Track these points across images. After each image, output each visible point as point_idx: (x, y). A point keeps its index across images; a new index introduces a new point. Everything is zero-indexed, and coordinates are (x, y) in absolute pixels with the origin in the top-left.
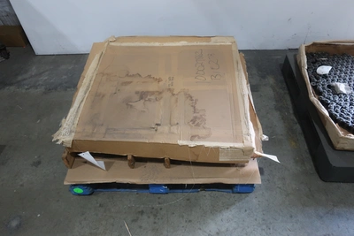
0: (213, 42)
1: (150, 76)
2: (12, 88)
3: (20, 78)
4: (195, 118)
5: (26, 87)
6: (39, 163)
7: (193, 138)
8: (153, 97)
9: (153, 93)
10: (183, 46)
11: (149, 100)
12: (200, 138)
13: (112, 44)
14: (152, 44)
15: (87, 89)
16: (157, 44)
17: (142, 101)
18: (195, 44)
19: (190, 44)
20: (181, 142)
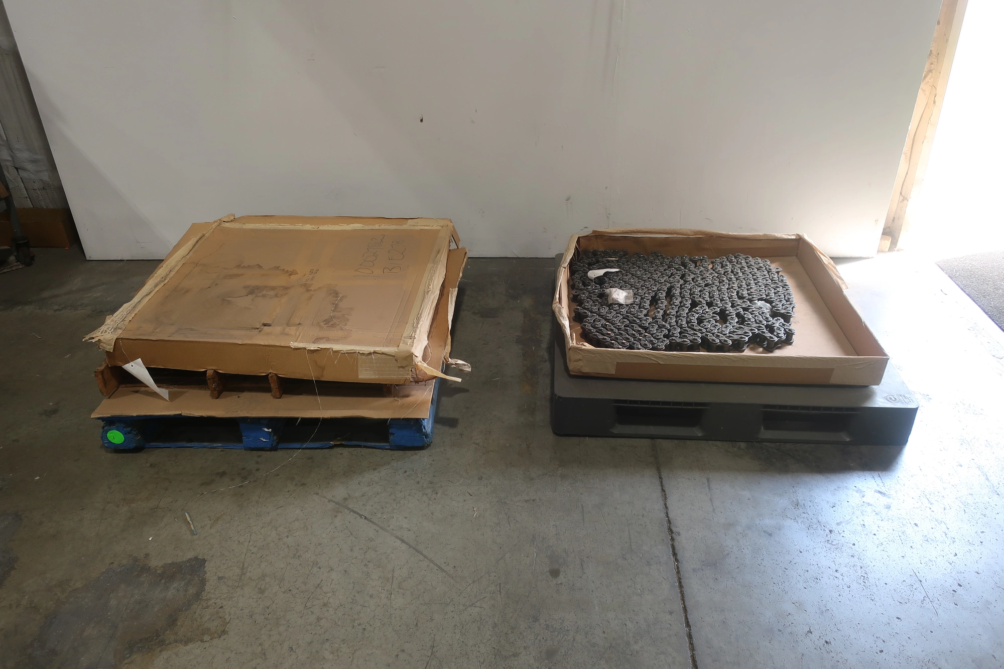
0: (407, 226)
1: (277, 268)
2: (28, 309)
3: (46, 294)
4: (332, 318)
5: (56, 307)
6: (55, 411)
7: (317, 340)
8: (272, 293)
9: (273, 288)
10: (355, 231)
11: (264, 296)
12: (328, 340)
13: (227, 225)
14: (299, 227)
15: (161, 281)
16: (308, 227)
17: (250, 297)
18: (377, 227)
19: (367, 228)
20: (294, 345)
